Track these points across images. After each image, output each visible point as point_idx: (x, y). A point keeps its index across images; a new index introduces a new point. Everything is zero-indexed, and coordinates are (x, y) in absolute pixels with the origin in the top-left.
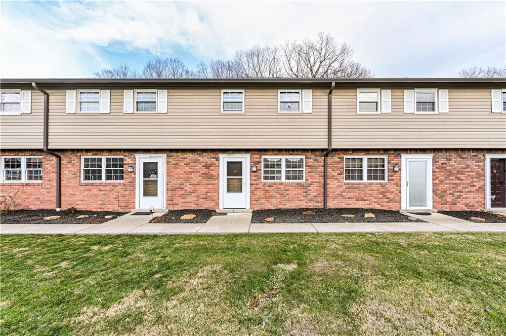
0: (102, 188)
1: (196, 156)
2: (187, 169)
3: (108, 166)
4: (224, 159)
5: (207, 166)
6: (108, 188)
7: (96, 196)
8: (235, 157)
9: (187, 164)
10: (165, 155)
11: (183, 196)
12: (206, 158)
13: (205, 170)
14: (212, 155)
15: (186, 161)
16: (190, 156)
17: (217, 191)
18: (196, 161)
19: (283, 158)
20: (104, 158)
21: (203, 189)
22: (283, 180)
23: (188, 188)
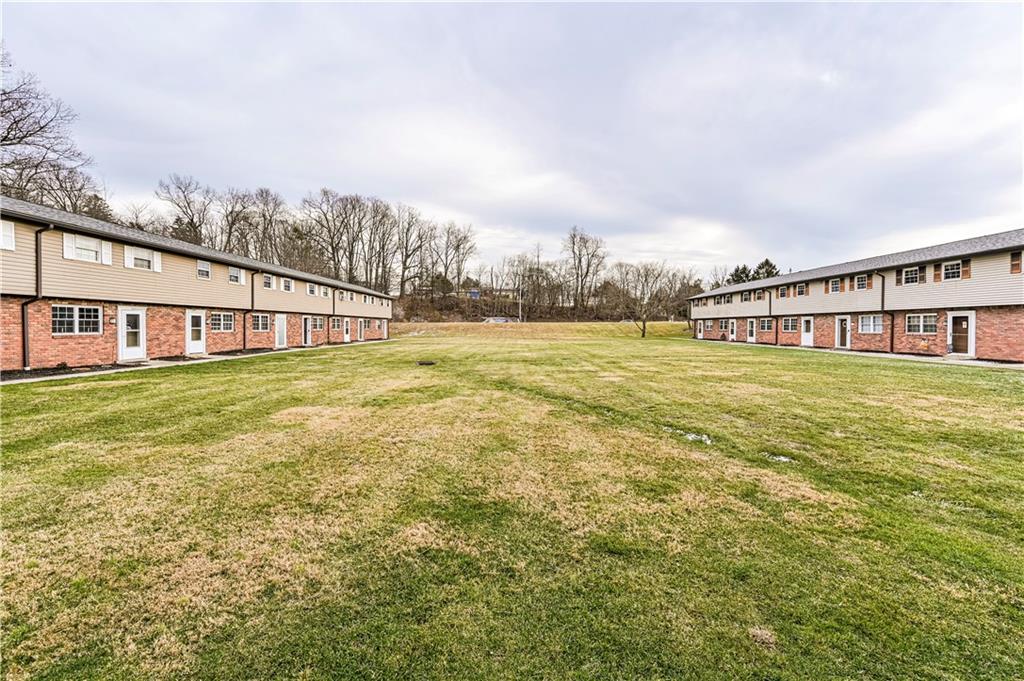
0: (81, 341)
1: (168, 310)
2: (162, 321)
3: (81, 316)
4: (190, 313)
5: (177, 319)
6: (88, 341)
7: (73, 350)
8: (197, 313)
9: (161, 317)
10: (146, 308)
11: (159, 346)
12: (175, 312)
13: (175, 323)
14: (180, 310)
15: (161, 314)
16: (164, 310)
17: (184, 340)
18: (169, 314)
19: (222, 314)
20: (76, 308)
21: (173, 339)
22: (222, 330)
23: (162, 338)
